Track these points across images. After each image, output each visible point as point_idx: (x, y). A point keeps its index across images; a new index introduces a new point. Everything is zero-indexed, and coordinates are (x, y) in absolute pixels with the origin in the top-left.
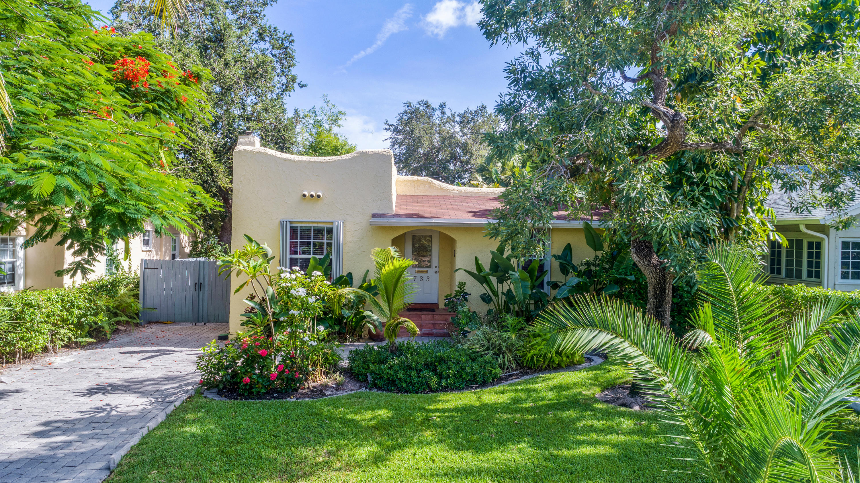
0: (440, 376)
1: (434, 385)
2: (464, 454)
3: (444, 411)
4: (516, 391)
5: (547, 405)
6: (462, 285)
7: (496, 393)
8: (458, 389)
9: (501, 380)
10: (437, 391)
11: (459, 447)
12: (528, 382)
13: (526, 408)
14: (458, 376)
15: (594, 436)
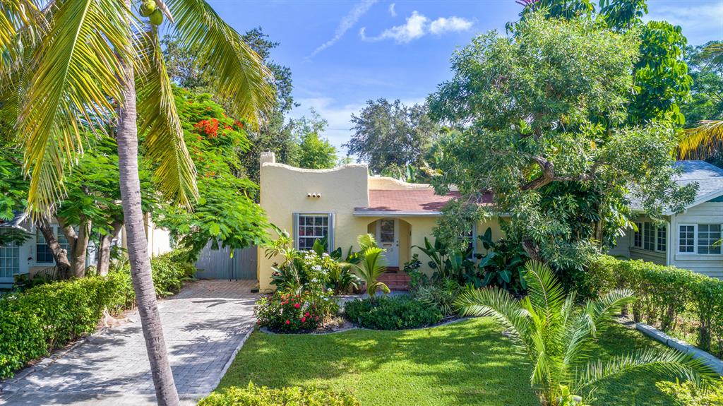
0: (404, 319)
1: (400, 325)
2: (421, 365)
3: (408, 341)
4: (452, 329)
5: (470, 338)
6: (416, 256)
7: (439, 330)
8: (415, 327)
9: (443, 322)
10: (402, 329)
11: (418, 362)
12: (460, 323)
13: (458, 340)
14: (415, 319)
15: (497, 356)
